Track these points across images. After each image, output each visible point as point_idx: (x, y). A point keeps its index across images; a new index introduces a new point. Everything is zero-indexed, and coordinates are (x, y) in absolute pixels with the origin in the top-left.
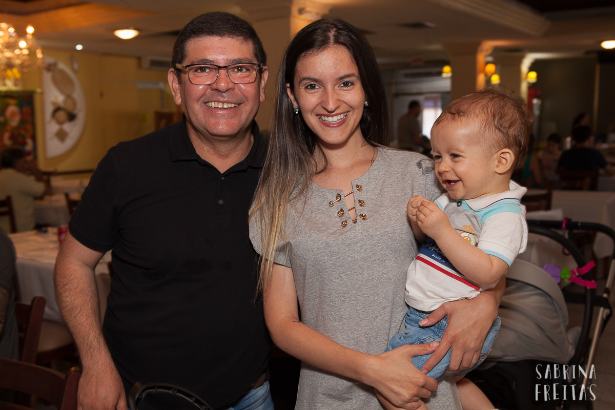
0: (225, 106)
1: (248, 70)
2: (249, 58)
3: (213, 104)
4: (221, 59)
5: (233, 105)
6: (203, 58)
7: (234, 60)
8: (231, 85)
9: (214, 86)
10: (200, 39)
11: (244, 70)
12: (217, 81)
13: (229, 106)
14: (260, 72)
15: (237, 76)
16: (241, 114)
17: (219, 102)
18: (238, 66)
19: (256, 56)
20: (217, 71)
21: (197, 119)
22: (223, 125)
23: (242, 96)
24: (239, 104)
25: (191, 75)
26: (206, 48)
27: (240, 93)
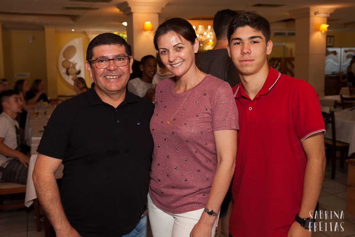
0: (114, 77)
1: (123, 59)
2: (124, 54)
3: (108, 77)
4: (110, 55)
5: (118, 77)
6: (102, 55)
7: (116, 55)
8: (116, 68)
9: (108, 68)
10: (99, 47)
11: (122, 60)
12: (109, 66)
13: (116, 77)
14: (129, 59)
15: (118, 63)
16: (122, 80)
17: (111, 76)
18: (118, 58)
19: (127, 52)
20: (109, 61)
21: (101, 84)
22: (114, 86)
23: (121, 72)
24: (120, 76)
25: (97, 64)
26: (103, 51)
27: (120, 71)
